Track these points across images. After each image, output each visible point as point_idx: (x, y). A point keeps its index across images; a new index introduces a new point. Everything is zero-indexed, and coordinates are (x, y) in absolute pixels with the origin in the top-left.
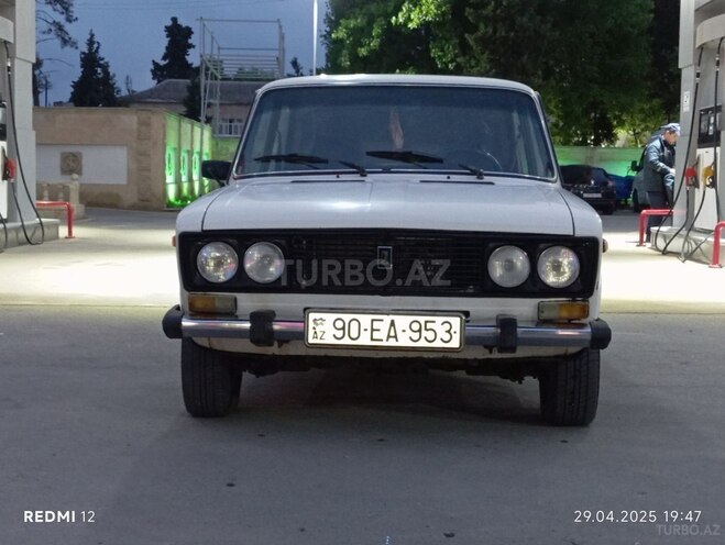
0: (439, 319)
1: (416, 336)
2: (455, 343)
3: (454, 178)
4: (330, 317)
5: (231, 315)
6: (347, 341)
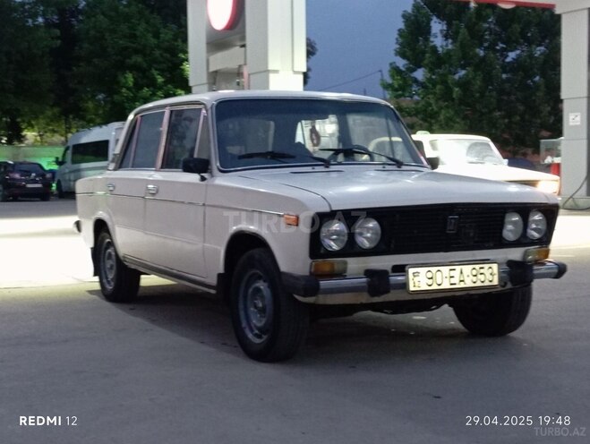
0: (486, 266)
1: (474, 279)
2: (496, 282)
3: (387, 168)
4: (423, 270)
6: (435, 287)
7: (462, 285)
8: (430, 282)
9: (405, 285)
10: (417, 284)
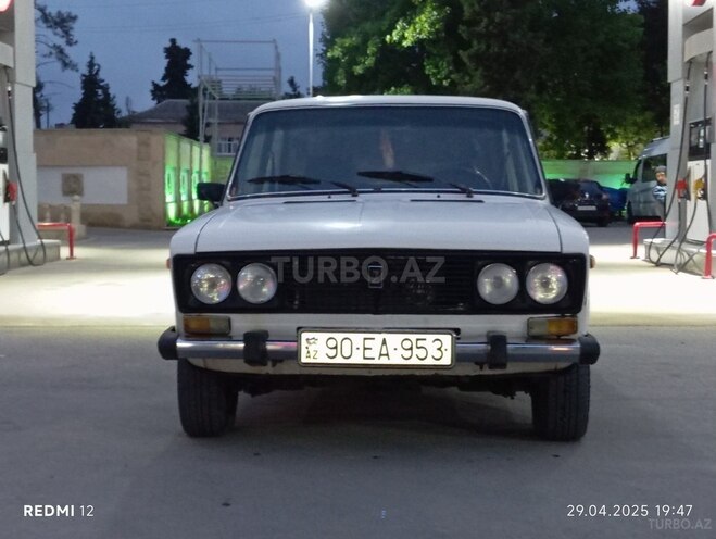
0: (430, 337)
1: (407, 354)
2: (447, 360)
3: (444, 196)
4: (323, 337)
5: (225, 335)
6: (339, 360)
7: (384, 361)
8: (332, 353)
9: (296, 355)
10: (312, 354)
